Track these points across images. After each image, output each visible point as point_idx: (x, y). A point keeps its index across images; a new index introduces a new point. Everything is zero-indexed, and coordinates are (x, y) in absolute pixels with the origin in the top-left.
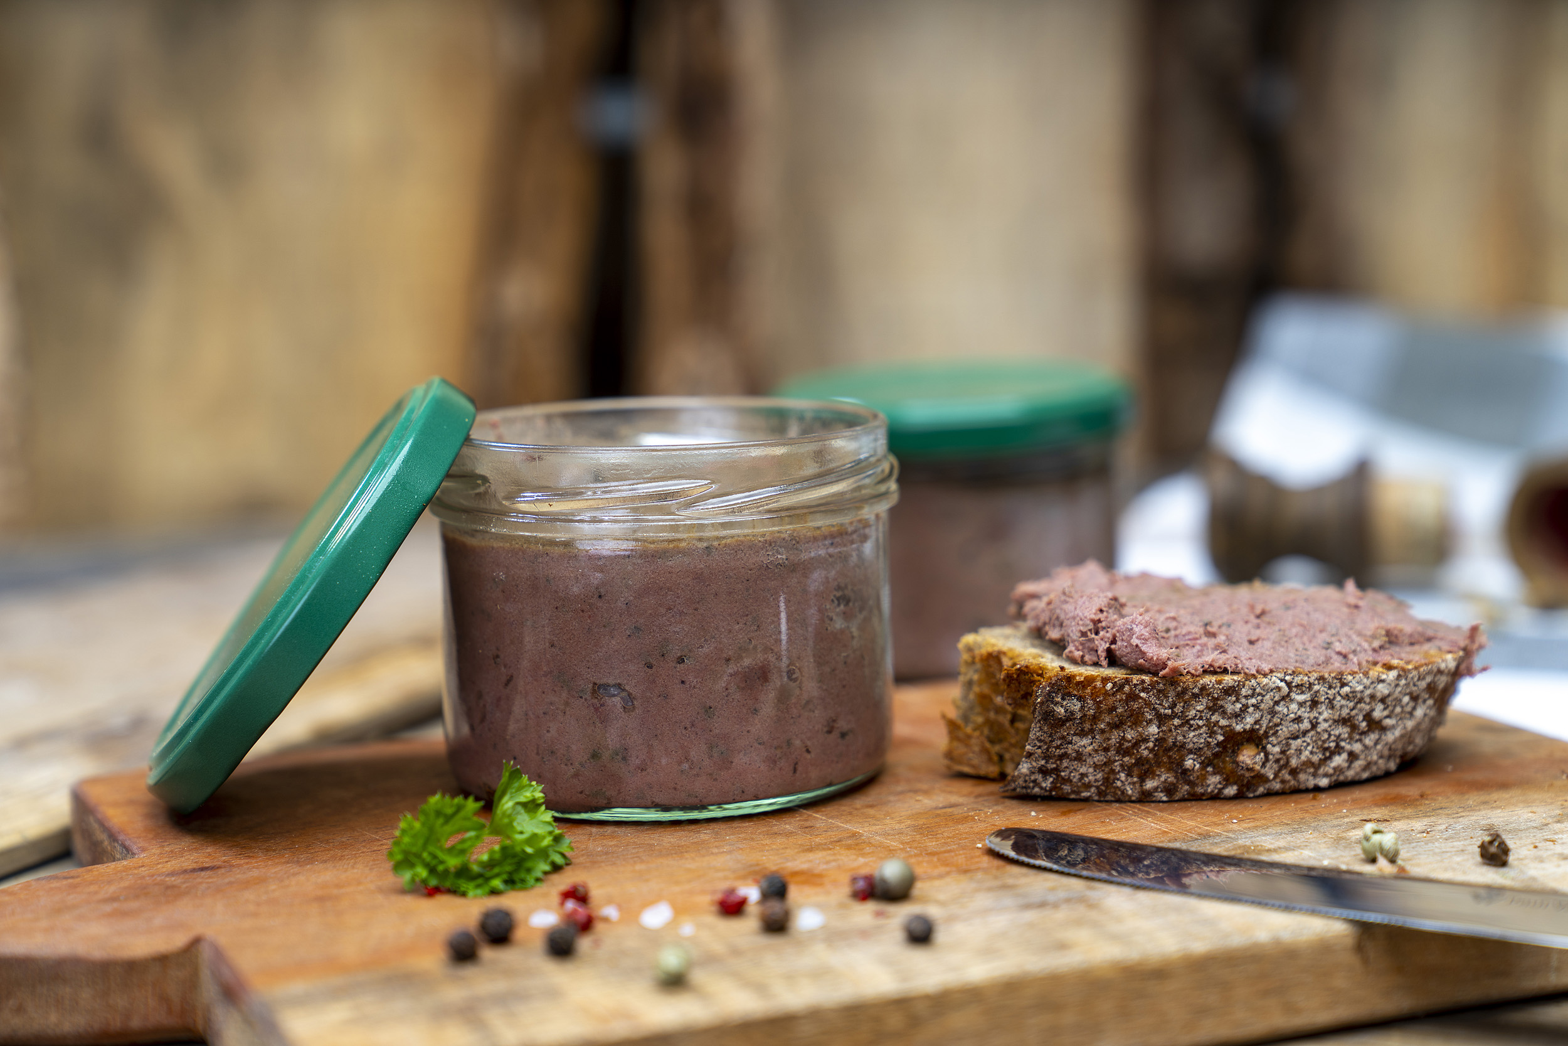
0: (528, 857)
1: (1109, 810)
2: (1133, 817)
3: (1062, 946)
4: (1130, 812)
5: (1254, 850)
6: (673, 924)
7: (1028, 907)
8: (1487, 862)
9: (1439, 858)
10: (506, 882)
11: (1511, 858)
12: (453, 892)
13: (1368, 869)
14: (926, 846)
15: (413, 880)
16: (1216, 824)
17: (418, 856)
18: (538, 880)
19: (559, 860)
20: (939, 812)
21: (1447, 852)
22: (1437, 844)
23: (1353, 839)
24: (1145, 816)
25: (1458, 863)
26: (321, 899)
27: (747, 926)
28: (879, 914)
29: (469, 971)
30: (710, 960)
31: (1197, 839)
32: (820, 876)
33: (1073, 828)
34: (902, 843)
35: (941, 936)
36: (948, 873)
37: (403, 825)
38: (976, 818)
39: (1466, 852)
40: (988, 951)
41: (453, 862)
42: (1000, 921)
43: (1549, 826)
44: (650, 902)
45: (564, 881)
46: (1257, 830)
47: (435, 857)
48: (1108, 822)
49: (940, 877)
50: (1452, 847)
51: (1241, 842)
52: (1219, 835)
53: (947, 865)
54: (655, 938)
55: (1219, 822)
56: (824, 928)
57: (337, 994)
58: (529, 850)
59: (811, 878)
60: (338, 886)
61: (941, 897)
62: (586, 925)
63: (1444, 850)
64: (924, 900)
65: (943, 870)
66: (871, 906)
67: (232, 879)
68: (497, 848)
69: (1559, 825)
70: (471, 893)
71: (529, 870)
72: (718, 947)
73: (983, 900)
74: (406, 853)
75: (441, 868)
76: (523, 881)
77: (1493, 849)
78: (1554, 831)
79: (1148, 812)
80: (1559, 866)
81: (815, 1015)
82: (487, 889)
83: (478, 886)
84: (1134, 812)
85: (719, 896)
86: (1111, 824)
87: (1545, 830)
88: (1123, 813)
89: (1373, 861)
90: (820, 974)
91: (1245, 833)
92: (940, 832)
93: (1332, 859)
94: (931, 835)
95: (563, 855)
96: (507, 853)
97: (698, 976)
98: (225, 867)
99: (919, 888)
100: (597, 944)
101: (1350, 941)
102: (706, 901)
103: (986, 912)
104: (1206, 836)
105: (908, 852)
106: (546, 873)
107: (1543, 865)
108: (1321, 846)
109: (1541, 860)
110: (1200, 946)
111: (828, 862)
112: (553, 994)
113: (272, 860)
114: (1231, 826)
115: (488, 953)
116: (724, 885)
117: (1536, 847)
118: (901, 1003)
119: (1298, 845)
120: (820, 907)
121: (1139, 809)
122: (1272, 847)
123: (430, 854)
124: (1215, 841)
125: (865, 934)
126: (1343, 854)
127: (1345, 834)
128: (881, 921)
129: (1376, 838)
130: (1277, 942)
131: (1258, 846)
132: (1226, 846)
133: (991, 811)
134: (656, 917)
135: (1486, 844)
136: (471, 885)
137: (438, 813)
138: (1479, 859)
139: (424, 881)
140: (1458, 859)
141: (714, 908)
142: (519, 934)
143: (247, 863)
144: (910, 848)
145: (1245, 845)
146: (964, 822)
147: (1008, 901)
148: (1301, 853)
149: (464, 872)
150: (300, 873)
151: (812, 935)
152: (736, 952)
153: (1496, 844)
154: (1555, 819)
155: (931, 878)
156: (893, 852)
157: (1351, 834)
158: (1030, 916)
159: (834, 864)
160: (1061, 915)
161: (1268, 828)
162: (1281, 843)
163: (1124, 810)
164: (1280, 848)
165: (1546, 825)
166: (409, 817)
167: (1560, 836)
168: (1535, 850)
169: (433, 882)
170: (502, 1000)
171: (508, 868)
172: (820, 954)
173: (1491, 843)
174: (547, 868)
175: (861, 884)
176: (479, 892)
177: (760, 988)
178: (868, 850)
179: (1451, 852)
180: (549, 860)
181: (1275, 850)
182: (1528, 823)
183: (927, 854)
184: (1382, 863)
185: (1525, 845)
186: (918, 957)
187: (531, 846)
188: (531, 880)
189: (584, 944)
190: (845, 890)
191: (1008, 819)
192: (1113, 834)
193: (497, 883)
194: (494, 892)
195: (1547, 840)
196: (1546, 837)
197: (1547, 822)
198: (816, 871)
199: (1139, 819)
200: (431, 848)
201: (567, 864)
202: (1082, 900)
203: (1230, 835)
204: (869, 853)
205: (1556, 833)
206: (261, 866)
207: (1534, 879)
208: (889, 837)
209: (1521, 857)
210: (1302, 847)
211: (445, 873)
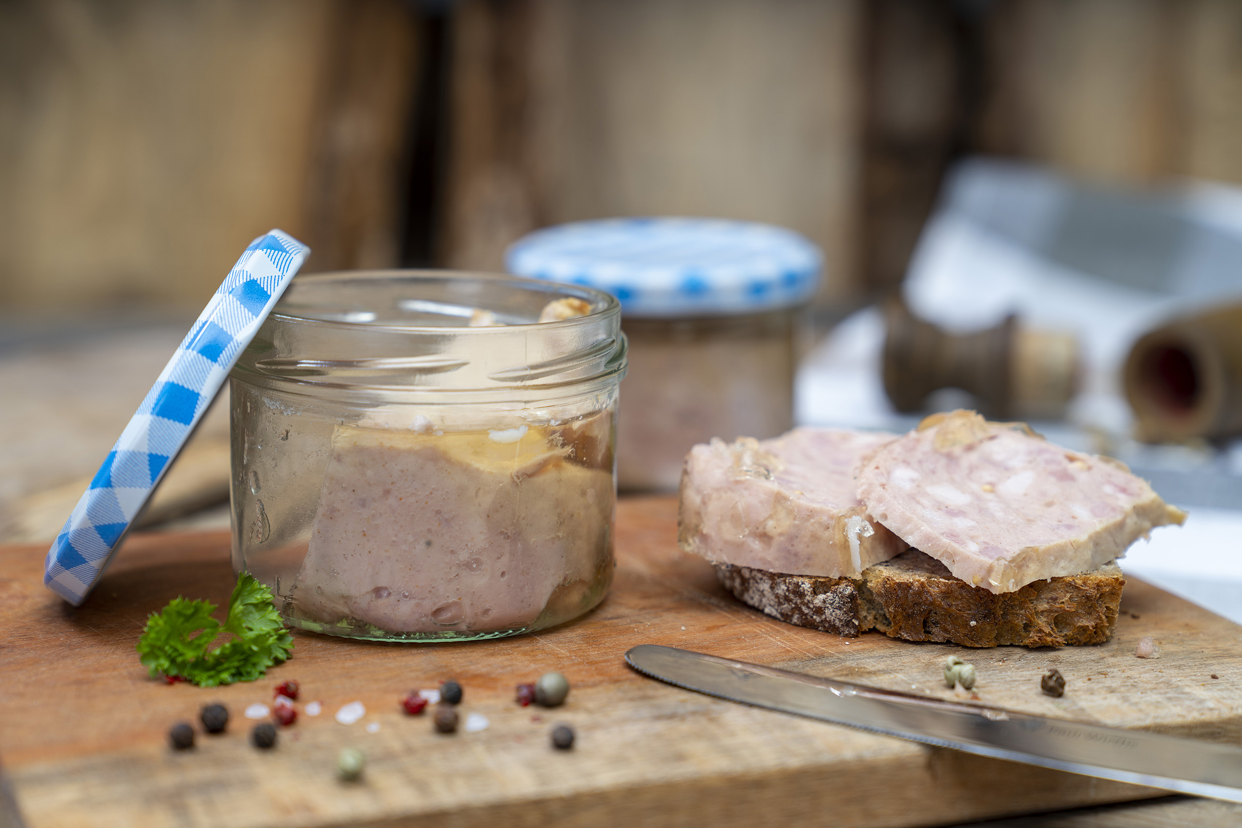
0: (254, 653)
1: (746, 627)
2: (765, 635)
3: (680, 757)
4: (763, 630)
5: (858, 671)
6: (363, 721)
7: (659, 718)
8: (1047, 693)
9: (1008, 686)
10: (233, 675)
11: (1068, 690)
12: (189, 681)
13: (947, 695)
14: (589, 655)
15: (156, 670)
16: (831, 645)
17: (161, 649)
18: (261, 673)
19: (281, 655)
21: (1016, 681)
22: (1009, 673)
23: (941, 665)
24: (774, 635)
25: (1023, 692)
26: (79, 682)
27: (425, 724)
28: (536, 719)
29: (186, 758)
30: (387, 758)
31: (813, 659)
32: (495, 680)
33: (714, 643)
34: (570, 652)
35: (581, 743)
36: (601, 682)
37: (150, 623)
38: (636, 630)
39: (1032, 682)
40: (618, 760)
41: (190, 655)
42: (634, 731)
43: (1105, 659)
44: (348, 700)
45: (281, 676)
46: (864, 652)
47: (176, 650)
48: (743, 639)
49: (594, 685)
50: (1021, 677)
51: (848, 664)
52: (832, 655)
53: (602, 674)
54: (345, 734)
55: (834, 643)
56: (487, 730)
57: (70, 775)
58: (255, 648)
59: (487, 681)
60: (97, 671)
61: (591, 705)
62: (289, 720)
63: (1014, 679)
64: (576, 708)
65: (598, 678)
66: (531, 711)
67: (12, 660)
68: (227, 645)
69: (1113, 658)
70: (203, 684)
71: (254, 665)
72: (396, 745)
73: (624, 710)
74: (152, 647)
75: (179, 659)
76: (249, 673)
77: (1052, 683)
78: (1108, 664)
79: (778, 631)
80: (1105, 698)
81: (465, 812)
82: (217, 681)
83: (210, 677)
84: (767, 630)
85: (404, 697)
86: (745, 641)
87: (1101, 664)
88: (757, 631)
89: (952, 687)
90: (475, 774)
91: (854, 654)
92: (603, 642)
93: (920, 683)
94: (595, 644)
95: (286, 651)
96: (237, 649)
97: (373, 773)
98: (8, 647)
99: (574, 696)
100: (296, 738)
101: (922, 761)
102: (395, 700)
103: (625, 721)
104: (820, 656)
105: (572, 660)
106: (268, 667)
107: (1094, 697)
108: (913, 670)
109: (1092, 692)
110: (794, 762)
111: (504, 667)
112: (249, 783)
113: (49, 642)
114: (843, 648)
115: (203, 741)
116: (412, 685)
117: (1090, 680)
118: (539, 804)
119: (895, 668)
120: (487, 712)
121: (771, 628)
122: (873, 669)
123: (171, 647)
124: (827, 661)
125: (519, 738)
126: (930, 678)
127: (936, 660)
128: (536, 726)
129: (957, 668)
130: (860, 760)
131: (862, 668)
132: (835, 667)
133: (649, 624)
134: (350, 714)
135: (1046, 679)
136: (205, 675)
137: (179, 614)
138: (1040, 689)
139: (166, 671)
140: (1023, 688)
141: (399, 707)
142: (235, 724)
143: (28, 644)
144: (575, 656)
145: (852, 667)
146: (625, 633)
147: (646, 712)
148: (896, 676)
149: (200, 664)
150: (69, 656)
151: (476, 737)
152: (410, 750)
153: (1054, 678)
154: (1110, 654)
155: (586, 686)
156: (561, 660)
157: (940, 660)
158: (660, 727)
159: (509, 669)
160: (685, 727)
161: (873, 651)
162: (881, 666)
163: (759, 628)
164: (879, 671)
165: (1103, 658)
166: (156, 615)
167: (1112, 670)
168: (1089, 682)
169: (174, 672)
170: (205, 788)
171: (236, 664)
172: (479, 756)
173: (1050, 677)
174: (270, 663)
175: (525, 692)
176: (211, 682)
177: (421, 786)
178: (540, 656)
179: (1019, 681)
180: (273, 656)
181: (874, 673)
182: (1088, 656)
183: (587, 663)
184: (959, 689)
185: (1082, 677)
186: (560, 763)
187: (256, 645)
188: (255, 672)
189: (285, 736)
190: (513, 695)
191: (661, 632)
192: (745, 650)
193: (225, 676)
194: (223, 684)
195: (1100, 673)
196: (1100, 670)
197: (1104, 655)
198: (493, 676)
199: (769, 637)
200: (172, 643)
201: (288, 658)
202: (705, 713)
203: (841, 656)
204: (540, 660)
205: (1109, 667)
206: (38, 648)
207: (1082, 710)
208: (561, 645)
209: (1076, 689)
210: (897, 671)
211: (184, 664)
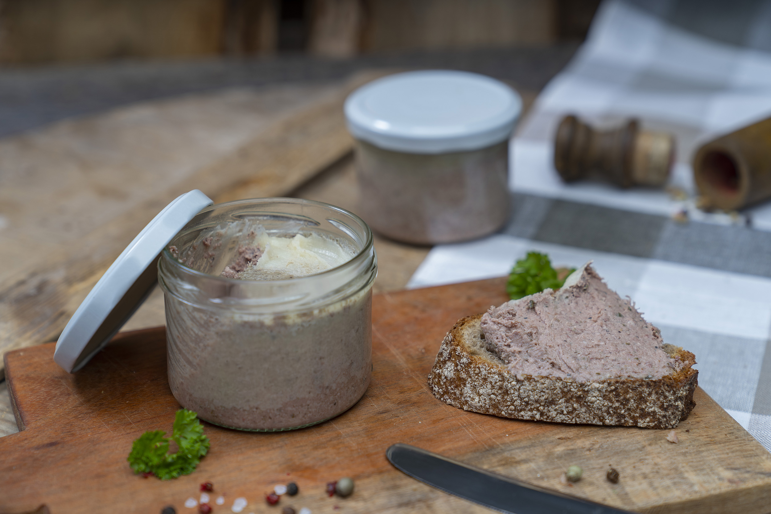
0: (189, 459)
6: (246, 510)
8: (610, 482)
9: (590, 474)
10: (179, 473)
11: (621, 479)
12: (156, 477)
14: (367, 448)
15: (138, 470)
16: (498, 436)
17: (140, 459)
18: (193, 468)
20: (379, 417)
24: (469, 427)
27: (278, 512)
28: (336, 508)
31: (487, 450)
32: (316, 472)
33: (435, 436)
36: (372, 473)
41: (156, 461)
43: (645, 448)
46: (515, 443)
47: (148, 458)
49: (369, 476)
51: (506, 454)
53: (373, 466)
58: (189, 456)
61: (366, 494)
62: (207, 513)
65: (371, 469)
66: (334, 499)
67: (63, 455)
68: (175, 455)
70: (163, 478)
71: (190, 464)
74: (136, 457)
75: (150, 464)
76: (187, 470)
77: (612, 477)
78: (646, 452)
80: (641, 484)
82: (170, 476)
83: (167, 473)
84: (465, 423)
87: (643, 452)
88: (460, 424)
91: (510, 445)
92: (376, 435)
94: (372, 437)
95: (207, 447)
96: (180, 457)
98: (61, 443)
99: (358, 486)
102: (263, 495)
107: (635, 483)
108: (540, 460)
109: (634, 478)
111: (322, 460)
114: (505, 439)
117: (634, 467)
119: (531, 458)
126: (549, 467)
127: (553, 450)
128: (336, 512)
133: (402, 417)
134: (239, 505)
135: (609, 473)
136: (164, 472)
138: (606, 478)
139: (143, 471)
141: (265, 500)
143: (71, 441)
145: (507, 456)
147: (393, 499)
148: (530, 465)
149: (161, 465)
153: (614, 473)
155: (364, 476)
156: (352, 452)
159: (324, 461)
161: (521, 442)
164: (522, 460)
167: (648, 457)
168: (634, 469)
169: (147, 471)
171: (180, 465)
173: (611, 473)
175: (331, 488)
176: (167, 477)
181: (519, 463)
183: (366, 455)
185: (630, 464)
187: (189, 454)
188: (190, 468)
190: (325, 486)
191: (408, 426)
193: (175, 474)
194: (173, 478)
195: (641, 460)
196: (641, 458)
197: (645, 444)
199: (465, 430)
200: (146, 455)
201: (207, 454)
203: (503, 447)
204: (341, 453)
205: (646, 455)
209: (626, 476)
210: (532, 461)
211: (152, 467)
